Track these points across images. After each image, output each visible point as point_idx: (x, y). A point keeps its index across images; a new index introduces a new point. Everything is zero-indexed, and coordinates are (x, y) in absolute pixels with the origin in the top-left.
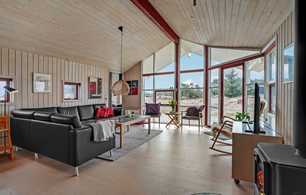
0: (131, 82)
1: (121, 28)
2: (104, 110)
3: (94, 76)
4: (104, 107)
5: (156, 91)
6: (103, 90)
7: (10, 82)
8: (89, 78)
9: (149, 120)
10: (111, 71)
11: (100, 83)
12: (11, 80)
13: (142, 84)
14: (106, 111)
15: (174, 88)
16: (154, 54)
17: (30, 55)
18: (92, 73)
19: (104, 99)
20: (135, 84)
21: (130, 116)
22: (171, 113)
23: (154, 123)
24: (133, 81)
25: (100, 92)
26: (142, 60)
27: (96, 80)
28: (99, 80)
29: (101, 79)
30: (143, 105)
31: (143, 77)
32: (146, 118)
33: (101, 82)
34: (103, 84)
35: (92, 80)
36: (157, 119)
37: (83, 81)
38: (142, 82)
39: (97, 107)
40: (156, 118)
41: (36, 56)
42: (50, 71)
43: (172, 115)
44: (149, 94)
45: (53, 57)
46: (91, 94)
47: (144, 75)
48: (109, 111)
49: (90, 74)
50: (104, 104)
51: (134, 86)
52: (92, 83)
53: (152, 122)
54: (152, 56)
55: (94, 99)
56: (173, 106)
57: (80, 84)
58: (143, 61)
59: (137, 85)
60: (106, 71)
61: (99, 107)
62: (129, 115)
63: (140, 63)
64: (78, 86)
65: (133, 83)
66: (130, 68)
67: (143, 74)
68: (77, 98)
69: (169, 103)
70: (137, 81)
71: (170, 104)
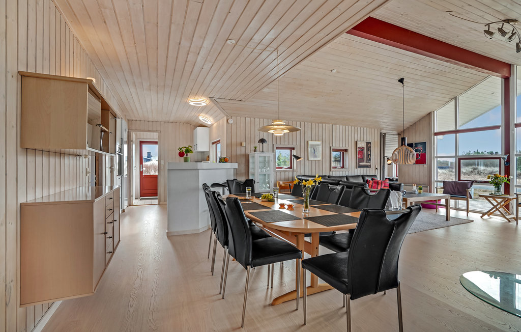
0: (414, 145)
1: (401, 81)
2: (377, 183)
3: (362, 139)
4: (376, 178)
5: (460, 159)
6: (372, 157)
7: (293, 150)
8: (356, 142)
9: (447, 201)
10: (383, 131)
11: (369, 149)
12: (294, 149)
13: (434, 148)
14: (380, 184)
15: (500, 153)
16: (455, 98)
17: (306, 124)
18: (359, 135)
19: (374, 169)
20: (420, 147)
21: (417, 193)
22: (493, 196)
23: (458, 209)
24: (416, 144)
25: (369, 160)
26: (432, 111)
27: (364, 145)
28: (368, 144)
29: (370, 143)
30: (435, 180)
31: (436, 136)
32: (443, 197)
33: (370, 147)
34: (372, 149)
35: (359, 145)
36: (462, 203)
37: (350, 146)
38: (434, 145)
39: (367, 178)
40: (460, 202)
41: (310, 124)
42: (320, 138)
43: (494, 198)
44: (447, 163)
45: (326, 123)
46: (359, 162)
47: (436, 134)
48: (383, 185)
49: (358, 137)
50: (375, 176)
51: (419, 151)
52: (360, 148)
53: (453, 209)
54: (453, 102)
55: (362, 169)
56: (497, 185)
57: (346, 151)
58: (434, 112)
59: (424, 149)
60: (376, 132)
61: (369, 179)
62: (415, 191)
63: (429, 115)
64: (345, 153)
65: (416, 146)
66: (412, 124)
67: (436, 131)
68: (343, 167)
69: (488, 178)
70: (424, 144)
71: (490, 180)
